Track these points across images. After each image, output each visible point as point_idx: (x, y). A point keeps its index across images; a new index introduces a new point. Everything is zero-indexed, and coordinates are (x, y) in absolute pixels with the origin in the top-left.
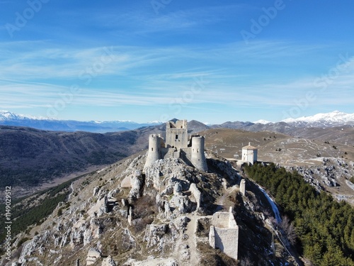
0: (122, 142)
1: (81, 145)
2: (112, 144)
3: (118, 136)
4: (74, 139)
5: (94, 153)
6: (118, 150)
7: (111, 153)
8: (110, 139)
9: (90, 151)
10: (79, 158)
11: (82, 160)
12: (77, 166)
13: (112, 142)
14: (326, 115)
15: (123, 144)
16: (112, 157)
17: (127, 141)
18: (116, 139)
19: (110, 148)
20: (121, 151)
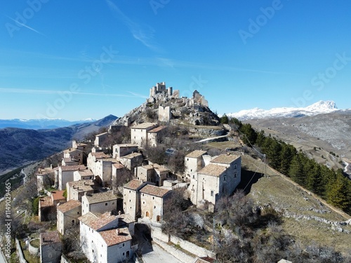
0: (57, 138)
1: (14, 141)
2: (47, 141)
3: (52, 132)
4: (5, 135)
5: (28, 149)
6: (54, 146)
7: (48, 148)
8: (45, 136)
9: (25, 147)
10: (13, 154)
11: (17, 156)
12: (12, 162)
13: (47, 138)
14: (249, 111)
15: (58, 140)
16: (49, 152)
17: (63, 137)
18: (51, 136)
19: (46, 143)
20: (57, 146)
